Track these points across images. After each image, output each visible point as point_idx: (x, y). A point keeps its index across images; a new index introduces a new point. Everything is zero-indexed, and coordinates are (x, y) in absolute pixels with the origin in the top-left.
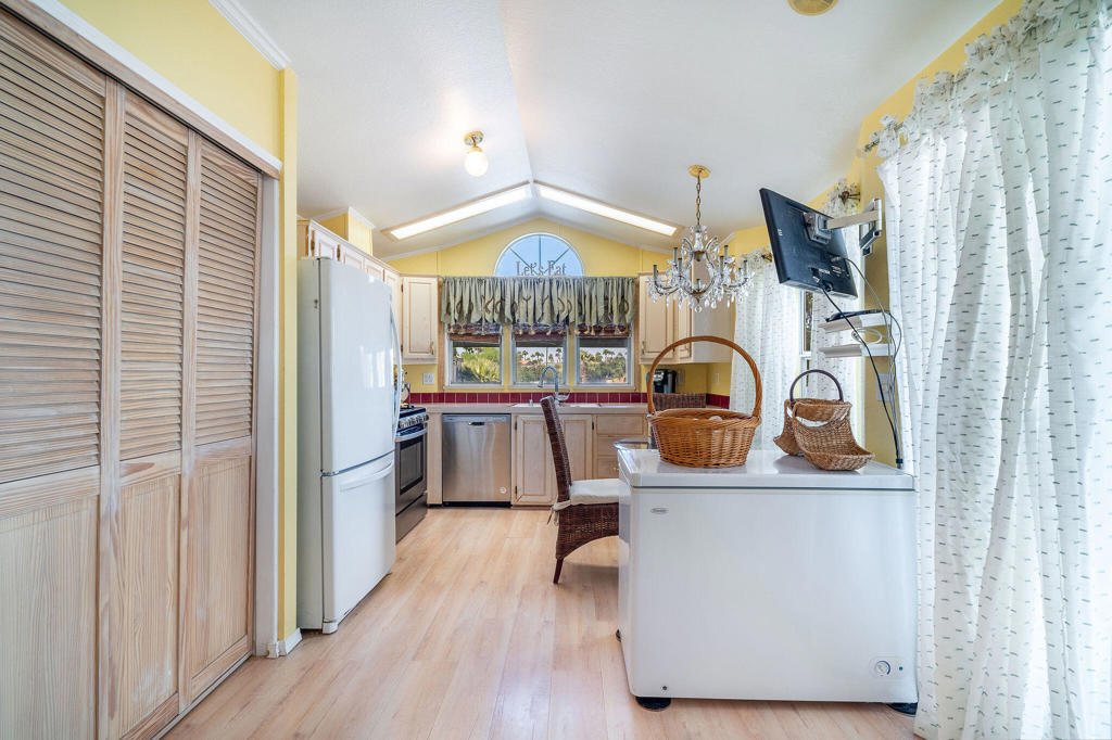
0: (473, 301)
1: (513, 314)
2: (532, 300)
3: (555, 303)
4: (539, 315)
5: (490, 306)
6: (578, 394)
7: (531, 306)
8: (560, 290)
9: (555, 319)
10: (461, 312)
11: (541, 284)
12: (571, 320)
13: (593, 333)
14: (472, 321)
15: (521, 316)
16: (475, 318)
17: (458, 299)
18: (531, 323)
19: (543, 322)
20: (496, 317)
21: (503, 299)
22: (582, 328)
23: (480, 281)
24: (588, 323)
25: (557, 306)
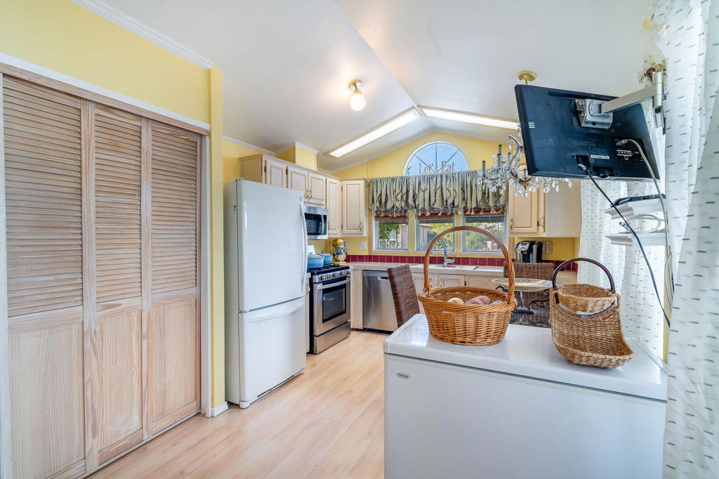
0: (388, 194)
1: (415, 201)
2: (428, 190)
3: (444, 191)
4: (432, 202)
5: (399, 197)
6: (463, 258)
7: (427, 196)
8: (448, 183)
9: (445, 204)
10: (380, 202)
11: (435, 179)
12: (456, 204)
13: (473, 213)
14: (388, 208)
15: (420, 202)
16: (389, 206)
17: (379, 193)
18: (427, 207)
19: (435, 206)
20: (403, 204)
21: (408, 191)
22: (465, 210)
23: (393, 180)
24: (469, 206)
25: (446, 194)
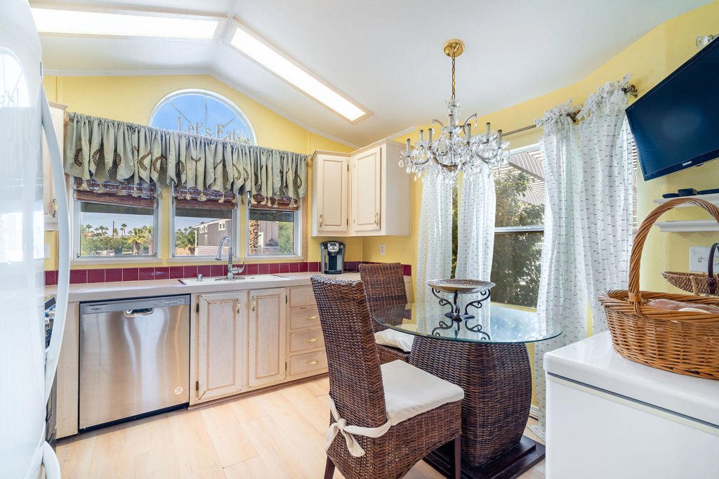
0: (120, 151)
1: (178, 175)
2: (202, 163)
3: (229, 169)
4: (209, 181)
5: (147, 162)
7: (201, 170)
8: (235, 156)
9: (229, 187)
10: (100, 161)
11: (213, 146)
12: (248, 188)
13: (269, 204)
14: (119, 178)
15: (188, 177)
16: (123, 174)
17: (95, 146)
18: (200, 187)
19: (215, 188)
20: (155, 176)
21: (164, 157)
22: (258, 198)
23: (131, 128)
24: (264, 193)
25: (232, 173)
